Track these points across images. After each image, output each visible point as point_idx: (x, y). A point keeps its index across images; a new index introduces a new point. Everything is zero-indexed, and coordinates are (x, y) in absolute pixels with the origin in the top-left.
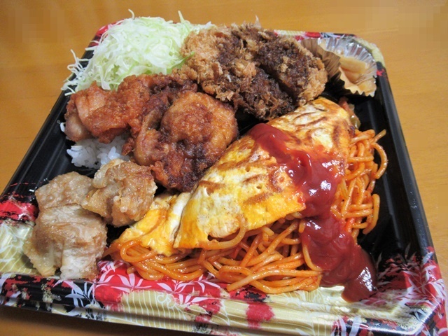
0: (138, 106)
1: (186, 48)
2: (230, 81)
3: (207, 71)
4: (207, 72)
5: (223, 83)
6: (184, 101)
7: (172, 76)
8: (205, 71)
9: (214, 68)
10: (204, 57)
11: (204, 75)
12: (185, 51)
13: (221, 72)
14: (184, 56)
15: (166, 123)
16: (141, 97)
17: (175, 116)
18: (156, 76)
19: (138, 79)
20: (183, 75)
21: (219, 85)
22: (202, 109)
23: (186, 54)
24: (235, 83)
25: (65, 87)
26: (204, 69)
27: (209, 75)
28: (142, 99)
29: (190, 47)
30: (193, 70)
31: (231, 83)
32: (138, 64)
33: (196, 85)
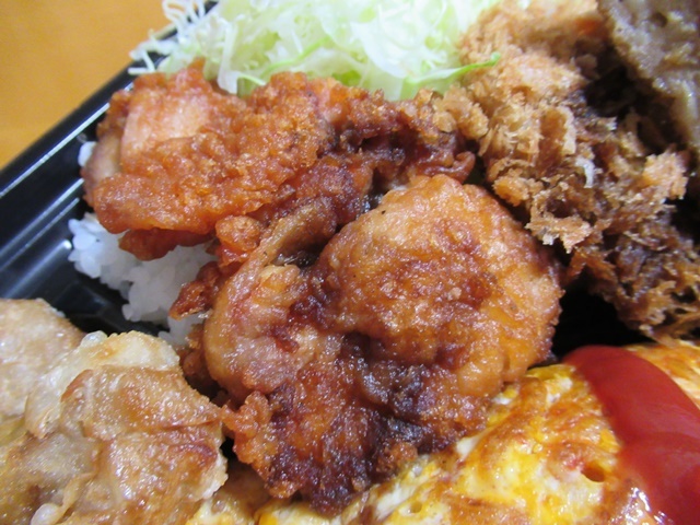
0: (270, 176)
1: (481, 39)
2: (589, 184)
3: (521, 128)
4: (521, 132)
5: (564, 186)
6: (420, 206)
7: (410, 111)
8: (513, 127)
9: (550, 127)
10: (527, 81)
11: (506, 138)
12: (475, 45)
13: (569, 145)
14: (464, 60)
15: (334, 261)
16: (289, 149)
17: (369, 252)
18: (363, 96)
19: (309, 89)
20: (445, 115)
21: (546, 186)
22: (467, 250)
23: (474, 55)
24: (599, 195)
25: (140, 53)
26: (516, 118)
27: (525, 141)
28: (289, 157)
29: (493, 39)
30: (478, 112)
31: (586, 192)
32: (330, 45)
33: (469, 158)
